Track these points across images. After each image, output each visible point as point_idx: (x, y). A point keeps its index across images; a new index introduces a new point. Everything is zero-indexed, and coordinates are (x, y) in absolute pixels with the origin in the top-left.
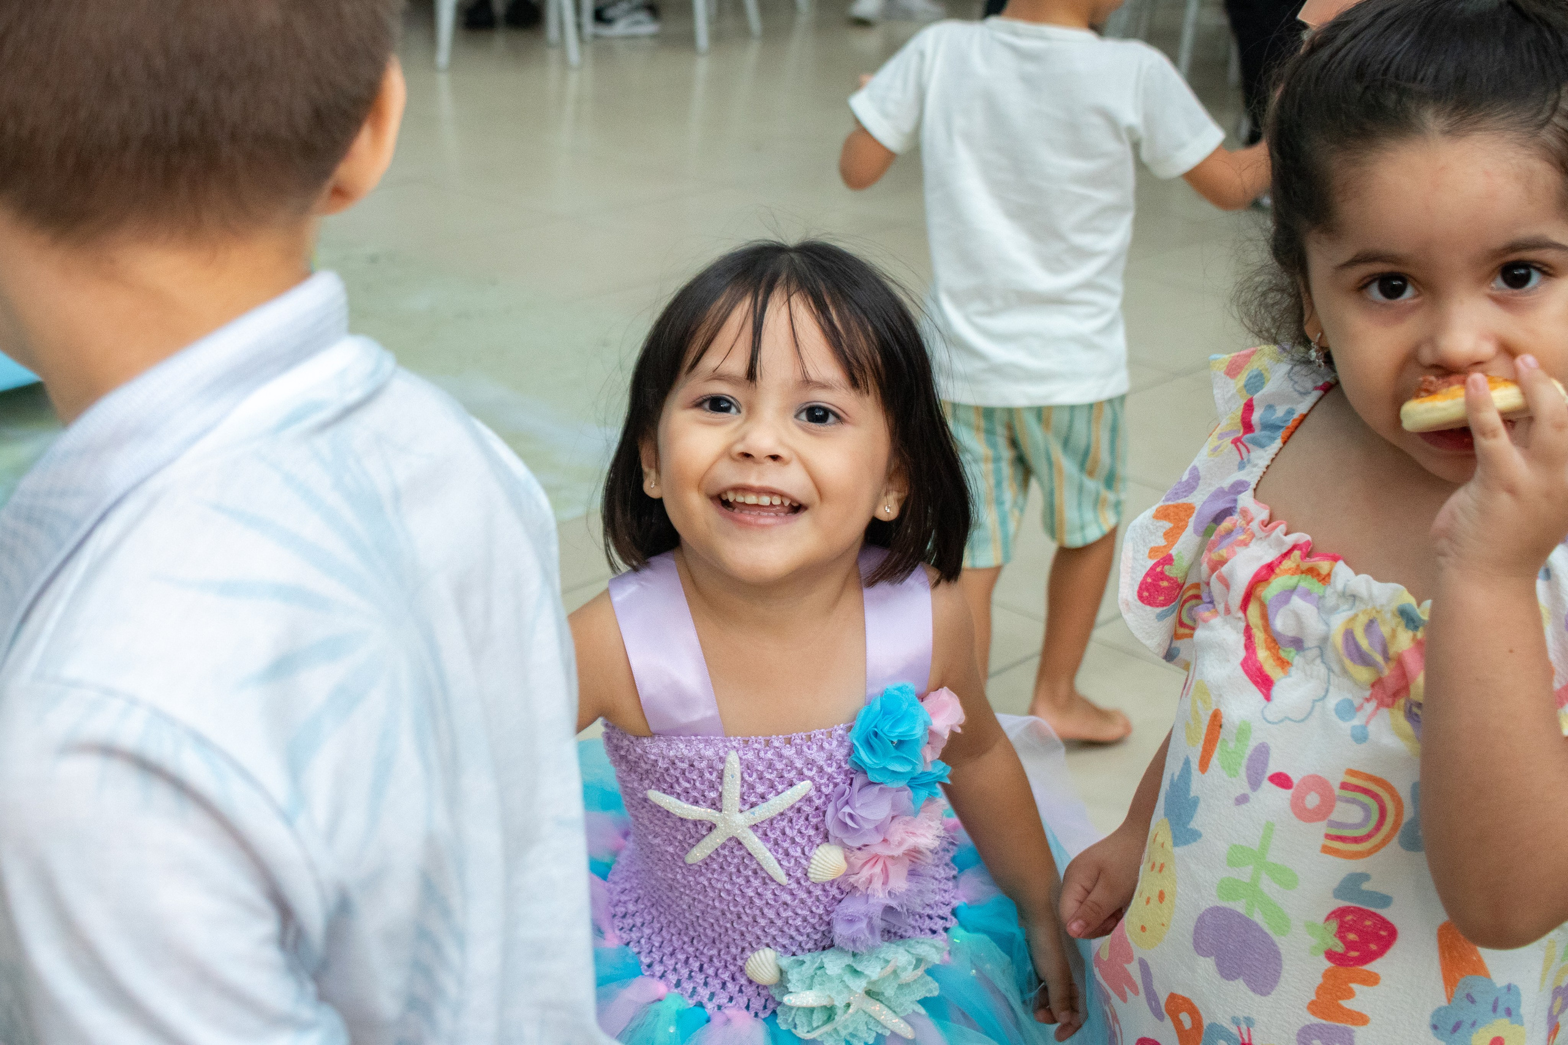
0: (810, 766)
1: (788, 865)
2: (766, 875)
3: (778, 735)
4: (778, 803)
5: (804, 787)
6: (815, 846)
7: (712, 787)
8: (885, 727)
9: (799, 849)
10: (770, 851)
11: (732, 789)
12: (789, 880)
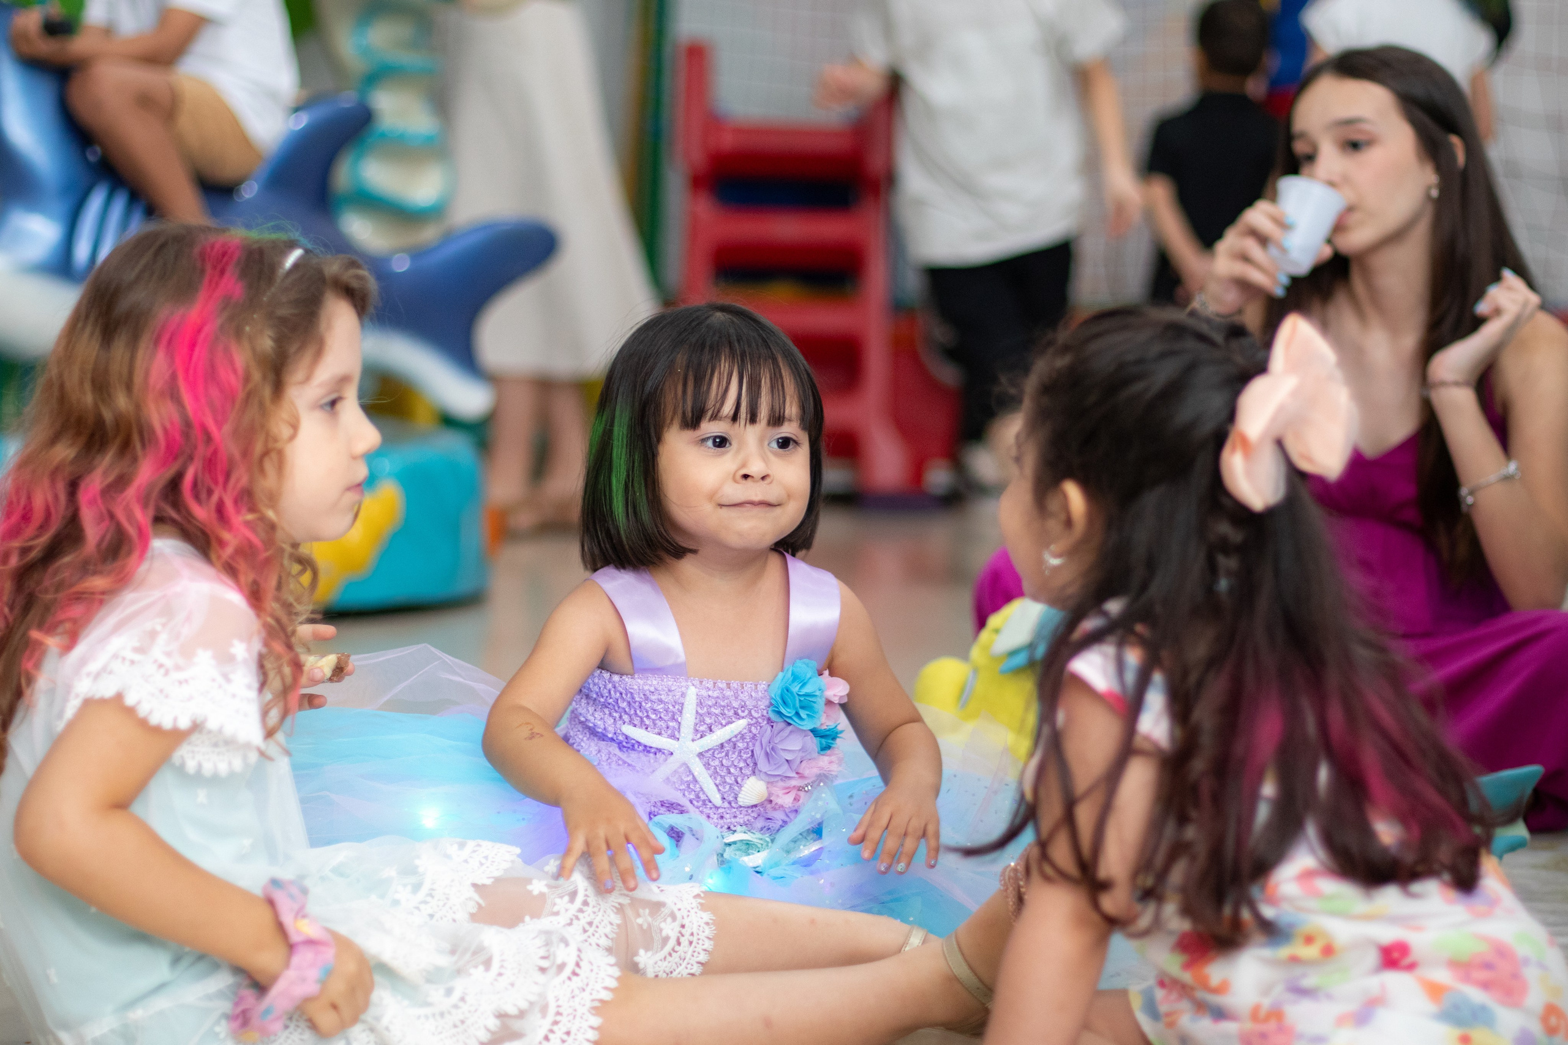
0: (743, 709)
1: (724, 790)
2: (706, 798)
3: (722, 681)
4: (721, 735)
5: (740, 725)
6: (746, 777)
7: (673, 719)
8: (795, 688)
9: (733, 778)
10: (711, 777)
11: (688, 718)
12: (723, 802)
